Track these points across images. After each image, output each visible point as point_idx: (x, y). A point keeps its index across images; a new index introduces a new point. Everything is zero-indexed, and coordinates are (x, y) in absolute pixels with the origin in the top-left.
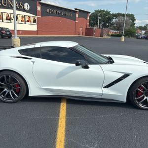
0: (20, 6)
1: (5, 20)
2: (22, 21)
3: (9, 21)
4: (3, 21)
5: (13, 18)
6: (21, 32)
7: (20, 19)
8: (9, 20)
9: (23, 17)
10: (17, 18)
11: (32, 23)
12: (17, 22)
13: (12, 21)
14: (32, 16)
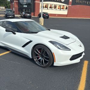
2: (58, 9)
3: (51, 9)
4: (48, 9)
5: (53, 7)
6: (57, 15)
7: (57, 7)
9: (59, 6)
10: (56, 7)
11: (65, 10)
12: (55, 9)
13: (53, 9)
14: (65, 5)
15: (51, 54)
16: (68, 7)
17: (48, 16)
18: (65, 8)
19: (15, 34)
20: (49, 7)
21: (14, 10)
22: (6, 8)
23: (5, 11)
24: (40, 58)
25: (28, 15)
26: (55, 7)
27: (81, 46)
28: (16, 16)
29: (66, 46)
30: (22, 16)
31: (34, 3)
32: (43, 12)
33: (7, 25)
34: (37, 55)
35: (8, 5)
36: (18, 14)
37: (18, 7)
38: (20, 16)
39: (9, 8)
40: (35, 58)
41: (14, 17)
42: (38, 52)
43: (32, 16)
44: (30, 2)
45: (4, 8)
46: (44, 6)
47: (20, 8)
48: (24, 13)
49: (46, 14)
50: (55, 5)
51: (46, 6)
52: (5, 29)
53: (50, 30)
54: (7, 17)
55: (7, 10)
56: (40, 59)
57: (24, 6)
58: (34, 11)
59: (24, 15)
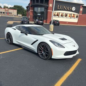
0: (69, 9)
1: (60, 16)
2: (69, 17)
4: (59, 17)
5: (64, 15)
6: (67, 23)
7: (68, 16)
8: (62, 16)
9: (70, 14)
11: (75, 18)
12: (66, 17)
13: (64, 17)
14: (76, 14)
15: (50, 49)
16: (78, 15)
17: (59, 23)
18: (76, 16)
19: (27, 35)
20: (60, 15)
21: (29, 18)
22: (23, 15)
23: (21, 18)
24: (43, 52)
25: (41, 22)
26: (66, 15)
27: (75, 46)
28: (30, 22)
29: (62, 45)
30: (36, 22)
31: (47, 12)
32: (53, 20)
33: (22, 29)
34: (41, 50)
35: (25, 13)
36: (33, 21)
37: (33, 15)
38: (34, 22)
39: (25, 16)
40: (39, 53)
41: (29, 23)
42: (41, 48)
43: (44, 23)
44: (44, 11)
45: (21, 15)
46: (56, 14)
47: (34, 16)
48: (37, 20)
49: (57, 21)
50: (66, 13)
51: (57, 14)
52: (20, 32)
53: (54, 34)
54: (23, 23)
55: (23, 18)
56: (43, 54)
57: (38, 14)
58: (46, 19)
59: (37, 22)
